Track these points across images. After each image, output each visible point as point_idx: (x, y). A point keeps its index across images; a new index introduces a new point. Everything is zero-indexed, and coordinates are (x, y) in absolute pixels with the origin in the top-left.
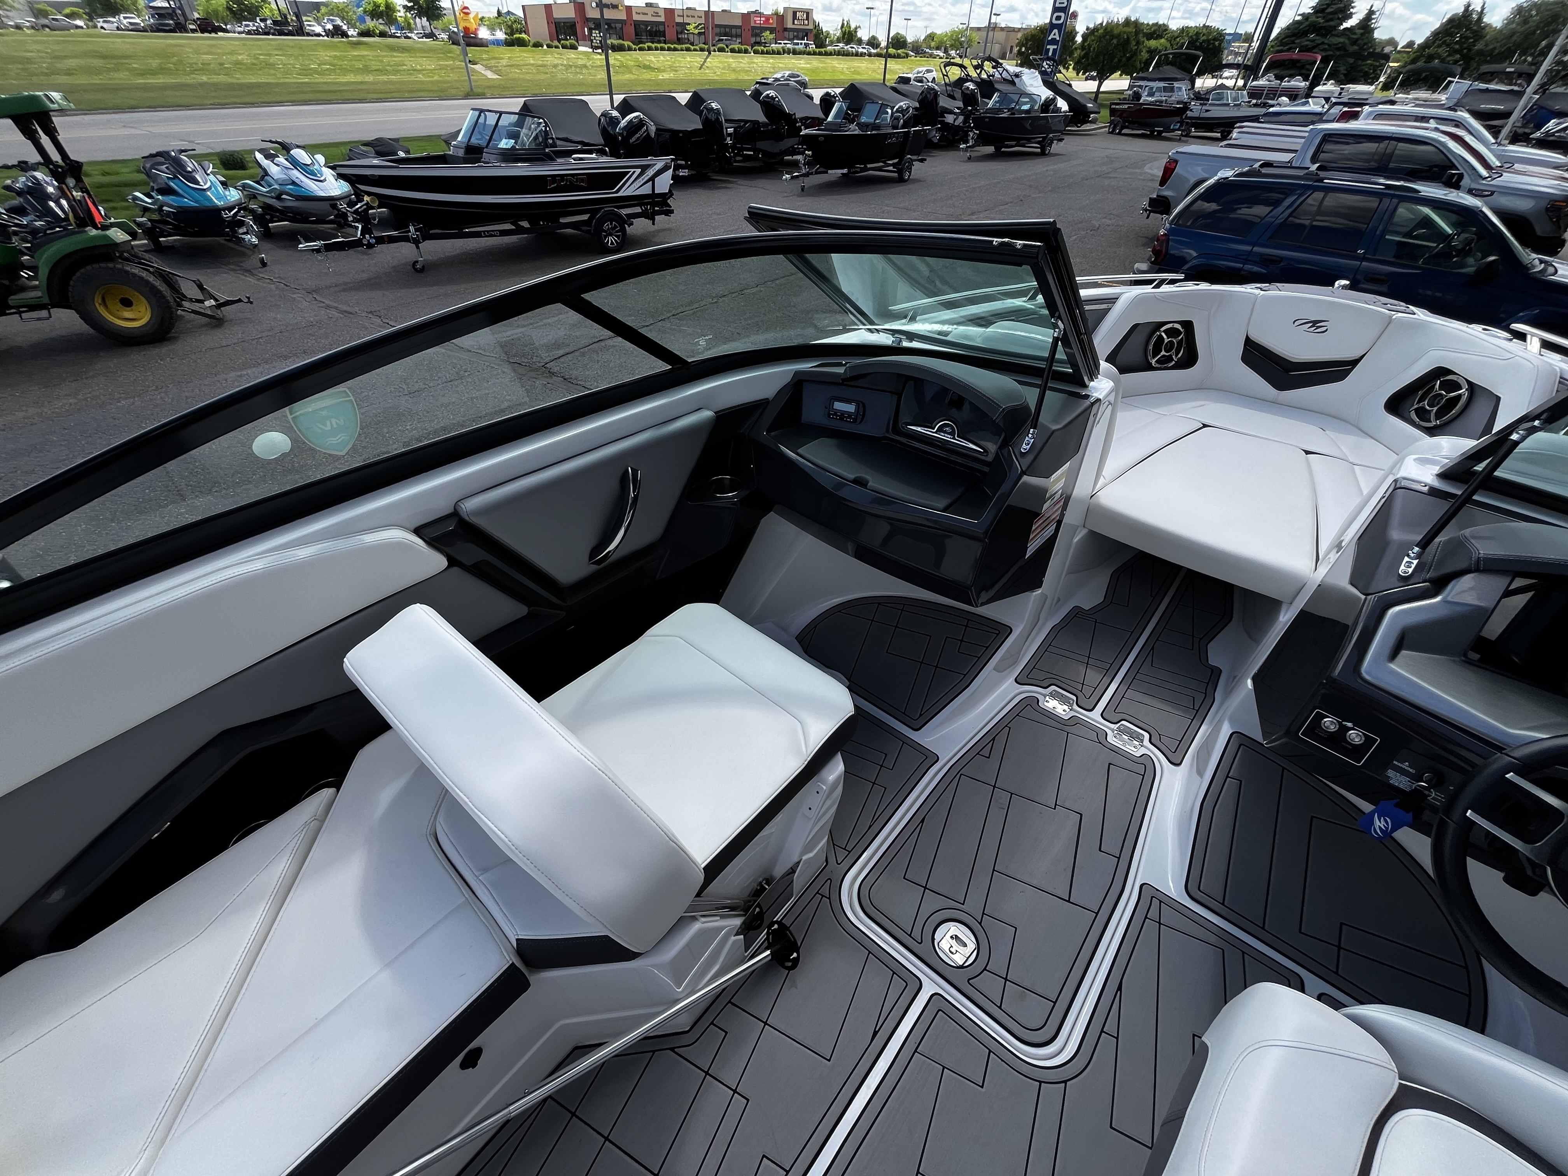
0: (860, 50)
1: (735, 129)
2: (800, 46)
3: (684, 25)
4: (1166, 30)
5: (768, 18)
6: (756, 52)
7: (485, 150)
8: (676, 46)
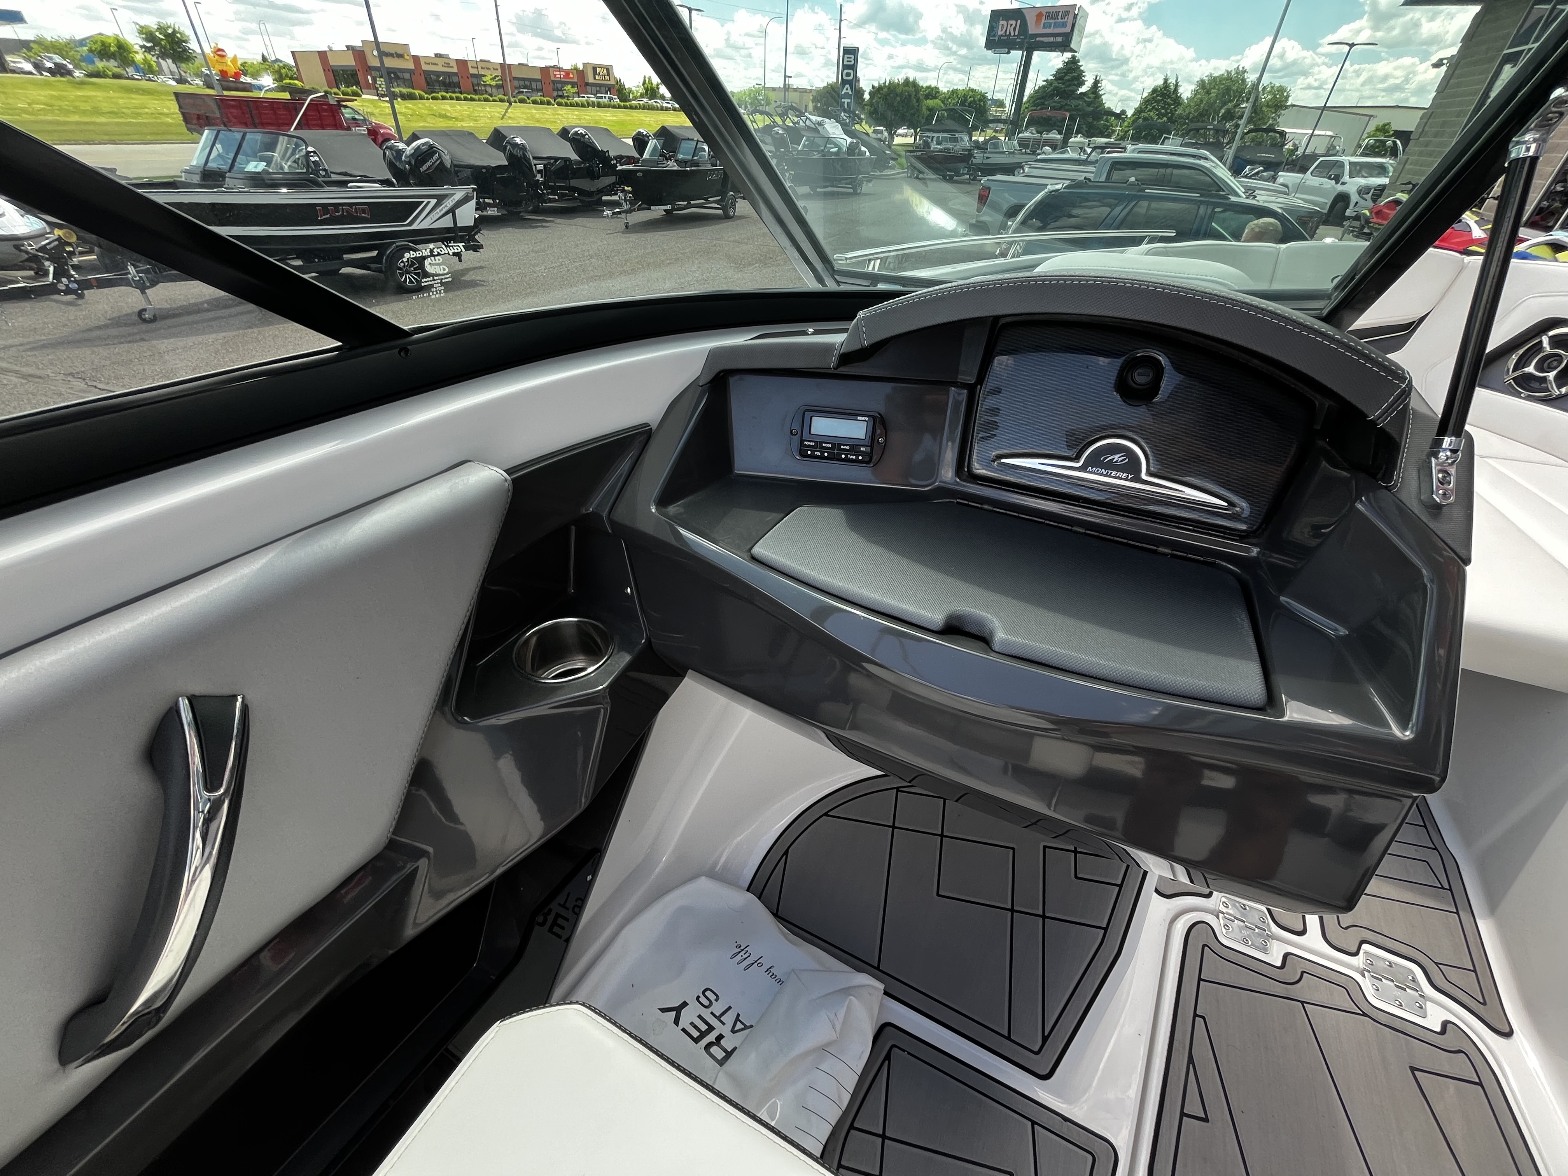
0: (665, 105)
1: (545, 165)
2: (604, 100)
3: (479, 76)
4: (938, 92)
5: (567, 73)
6: (559, 104)
7: (227, 175)
8: (474, 96)
